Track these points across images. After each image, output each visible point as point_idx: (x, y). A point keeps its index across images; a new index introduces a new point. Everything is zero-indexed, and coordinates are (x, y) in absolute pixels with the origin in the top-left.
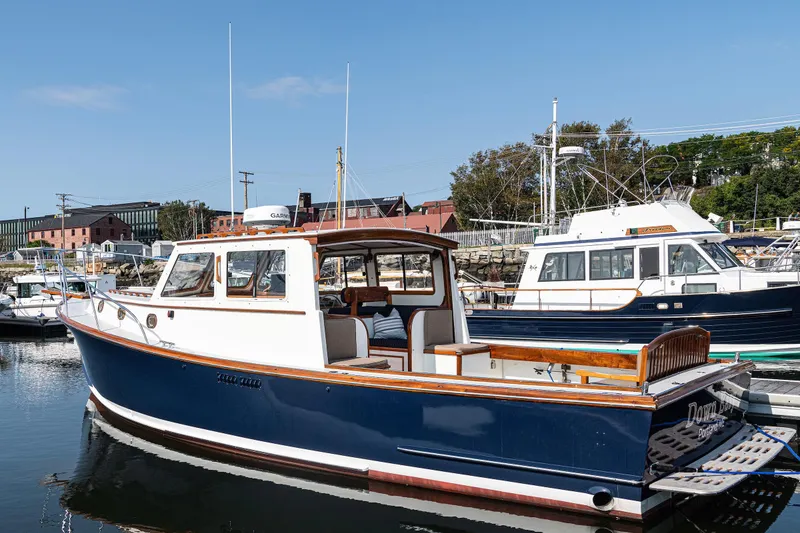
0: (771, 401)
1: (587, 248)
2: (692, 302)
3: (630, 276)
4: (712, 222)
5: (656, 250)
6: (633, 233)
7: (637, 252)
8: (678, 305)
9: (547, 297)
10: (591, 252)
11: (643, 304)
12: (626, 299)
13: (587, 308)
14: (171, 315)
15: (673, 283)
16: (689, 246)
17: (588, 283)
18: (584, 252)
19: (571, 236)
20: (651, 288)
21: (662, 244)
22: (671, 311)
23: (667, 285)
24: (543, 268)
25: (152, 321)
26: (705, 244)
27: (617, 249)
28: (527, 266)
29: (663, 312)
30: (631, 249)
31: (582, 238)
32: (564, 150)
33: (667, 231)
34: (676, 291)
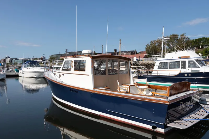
1: (169, 61)
2: (194, 74)
3: (179, 68)
4: (200, 55)
5: (185, 62)
6: (180, 58)
7: (180, 62)
8: (190, 75)
9: (159, 72)
10: (170, 62)
11: (181, 74)
12: (177, 73)
13: (168, 75)
14: (63, 75)
15: (189, 70)
16: (193, 61)
17: (169, 69)
19: (165, 58)
20: (183, 71)
21: (187, 60)
22: (188, 76)
23: (187, 70)
25: (60, 76)
26: (197, 61)
27: (176, 61)
28: (155, 65)
29: (186, 76)
31: (168, 59)
32: (165, 39)
33: (188, 57)
34: (190, 71)
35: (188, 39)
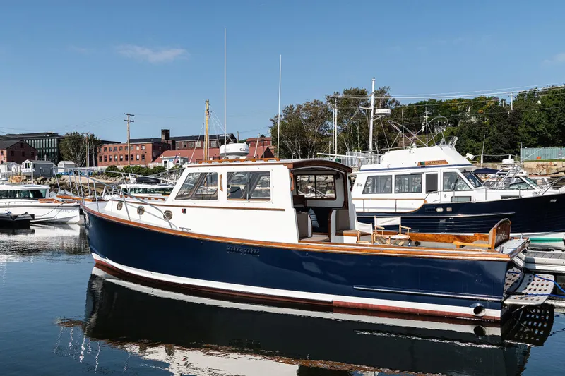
0: (536, 262)
1: (393, 173)
2: (457, 207)
4: (468, 159)
5: (436, 175)
6: (422, 164)
7: (424, 177)
8: (449, 209)
9: (368, 204)
10: (396, 176)
11: (428, 208)
12: (418, 205)
13: (393, 211)
14: (184, 211)
15: (445, 196)
16: (455, 173)
17: (393, 195)
18: (391, 176)
19: (383, 165)
20: (433, 199)
21: (439, 171)
22: (445, 212)
23: (442, 197)
24: (366, 186)
25: (168, 215)
26: (465, 172)
27: (412, 174)
28: (355, 183)
29: (440, 213)
30: (420, 175)
31: (390, 167)
32: (379, 111)
33: (443, 163)
34: (447, 200)
35: (395, 104)
